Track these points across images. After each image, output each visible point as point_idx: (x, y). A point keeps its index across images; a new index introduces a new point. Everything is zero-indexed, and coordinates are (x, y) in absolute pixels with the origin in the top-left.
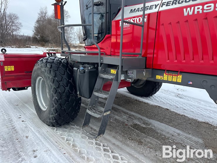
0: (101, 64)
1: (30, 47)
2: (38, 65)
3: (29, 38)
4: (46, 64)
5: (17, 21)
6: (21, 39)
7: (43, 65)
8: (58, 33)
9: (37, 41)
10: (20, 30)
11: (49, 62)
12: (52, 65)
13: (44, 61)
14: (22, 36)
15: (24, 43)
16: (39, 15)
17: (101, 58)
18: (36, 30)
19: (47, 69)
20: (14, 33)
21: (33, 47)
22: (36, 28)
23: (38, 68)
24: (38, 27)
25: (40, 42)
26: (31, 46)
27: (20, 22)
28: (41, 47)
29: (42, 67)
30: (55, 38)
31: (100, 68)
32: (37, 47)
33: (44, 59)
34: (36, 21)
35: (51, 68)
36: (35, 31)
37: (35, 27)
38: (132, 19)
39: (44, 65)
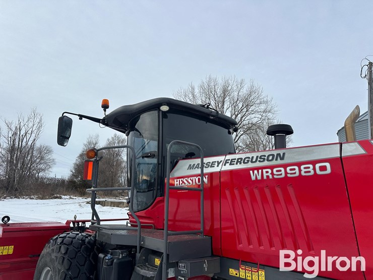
0: (141, 248)
1: (60, 198)
2: (49, 247)
3: (63, 181)
4: (60, 247)
5: (50, 156)
6: (49, 184)
7: (55, 247)
8: (110, 172)
9: (74, 186)
10: (50, 170)
11: (65, 244)
12: (68, 249)
13: (59, 240)
14: (52, 179)
15: (52, 191)
16: (84, 147)
17: (142, 238)
18: (75, 169)
19: (59, 255)
20: (41, 174)
21: (66, 197)
22: (77, 165)
23: (48, 253)
24: (80, 165)
25: (79, 189)
26: (63, 196)
27: (53, 157)
28: (79, 198)
29: (53, 252)
30: (105, 181)
31: (138, 255)
32: (72, 197)
33: (60, 237)
34: (79, 155)
35: (66, 253)
36: (74, 171)
37: (75, 164)
38: (189, 178)
39: (56, 249)
